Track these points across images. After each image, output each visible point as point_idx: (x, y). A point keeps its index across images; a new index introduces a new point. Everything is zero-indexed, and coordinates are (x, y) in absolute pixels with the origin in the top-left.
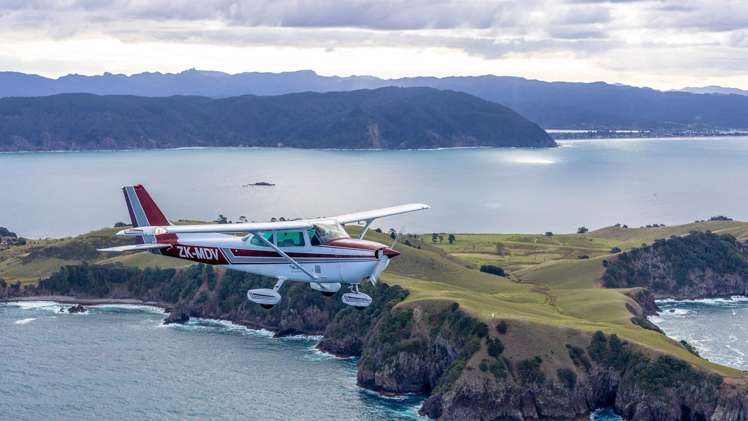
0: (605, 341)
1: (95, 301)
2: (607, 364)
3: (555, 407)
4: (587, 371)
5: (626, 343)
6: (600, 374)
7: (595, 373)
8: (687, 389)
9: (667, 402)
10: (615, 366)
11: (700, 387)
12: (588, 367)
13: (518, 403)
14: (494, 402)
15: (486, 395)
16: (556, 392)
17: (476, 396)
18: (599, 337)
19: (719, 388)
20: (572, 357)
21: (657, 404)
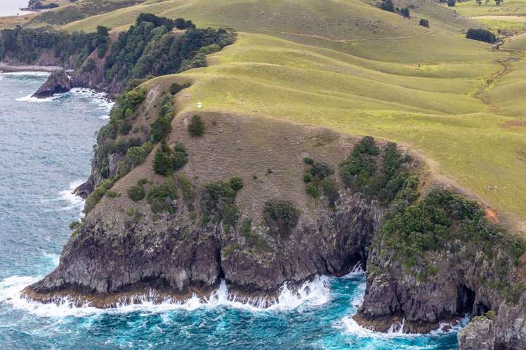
0: (376, 153)
1: (19, 68)
2: (370, 195)
3: (244, 268)
4: (332, 205)
5: (408, 159)
6: (354, 211)
7: (343, 208)
8: (470, 256)
9: (424, 278)
10: (381, 200)
11: (491, 256)
12: (333, 198)
13: (185, 257)
14: (141, 253)
15: (129, 240)
16: (253, 241)
17: (111, 241)
18: (366, 147)
19: (517, 264)
20: (307, 180)
21: (407, 280)
